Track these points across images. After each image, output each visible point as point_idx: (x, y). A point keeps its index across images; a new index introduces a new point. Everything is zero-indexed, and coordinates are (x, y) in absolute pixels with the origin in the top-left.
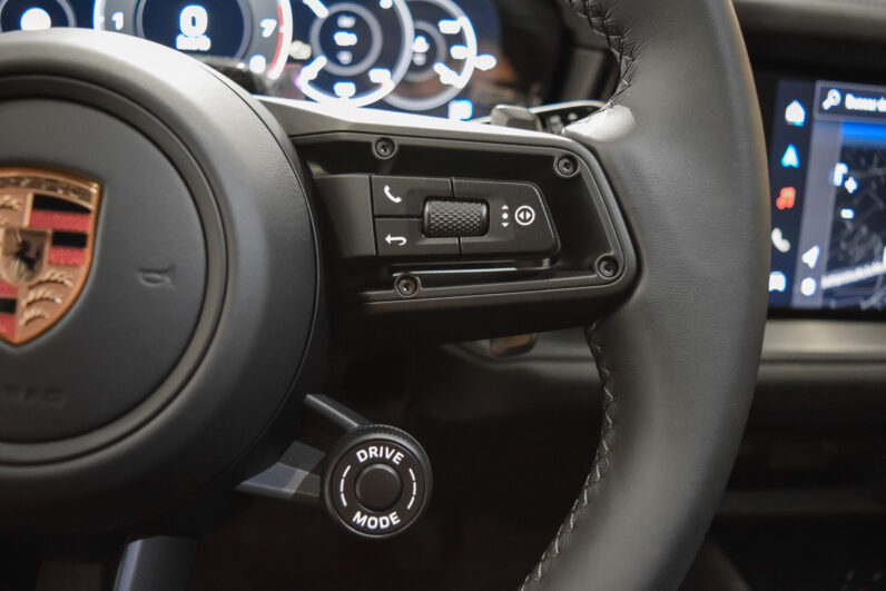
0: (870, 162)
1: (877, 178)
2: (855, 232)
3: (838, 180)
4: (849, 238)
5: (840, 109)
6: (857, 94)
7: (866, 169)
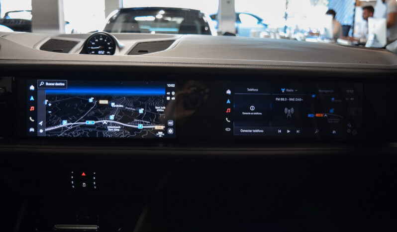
0: (55, 99)
1: (57, 102)
2: (53, 117)
3: (46, 103)
4: (52, 118)
5: (44, 86)
6: (49, 82)
7: (54, 101)
